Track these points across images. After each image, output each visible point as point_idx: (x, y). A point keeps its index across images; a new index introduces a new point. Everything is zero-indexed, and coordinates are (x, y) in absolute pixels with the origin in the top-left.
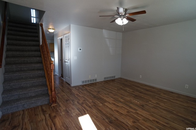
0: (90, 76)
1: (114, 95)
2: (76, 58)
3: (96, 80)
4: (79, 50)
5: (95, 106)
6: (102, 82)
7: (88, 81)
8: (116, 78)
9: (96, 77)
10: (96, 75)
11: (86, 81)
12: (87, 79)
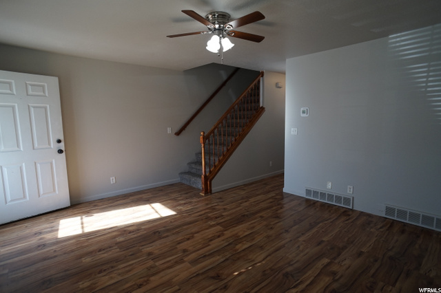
0: (330, 183)
2: (294, 131)
4: (302, 114)
9: (348, 192)
10: (349, 186)
11: (316, 193)
12: (319, 189)
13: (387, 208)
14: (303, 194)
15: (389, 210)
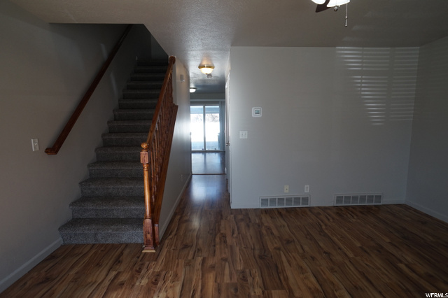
0: (287, 187)
1: (332, 270)
2: (244, 135)
3: (305, 200)
4: (254, 115)
5: (236, 290)
6: (325, 209)
7: (281, 200)
8: (384, 201)
9: (306, 191)
10: (306, 186)
11: (273, 201)
12: (277, 195)
13: (338, 197)
14: (258, 205)
15: (339, 199)
